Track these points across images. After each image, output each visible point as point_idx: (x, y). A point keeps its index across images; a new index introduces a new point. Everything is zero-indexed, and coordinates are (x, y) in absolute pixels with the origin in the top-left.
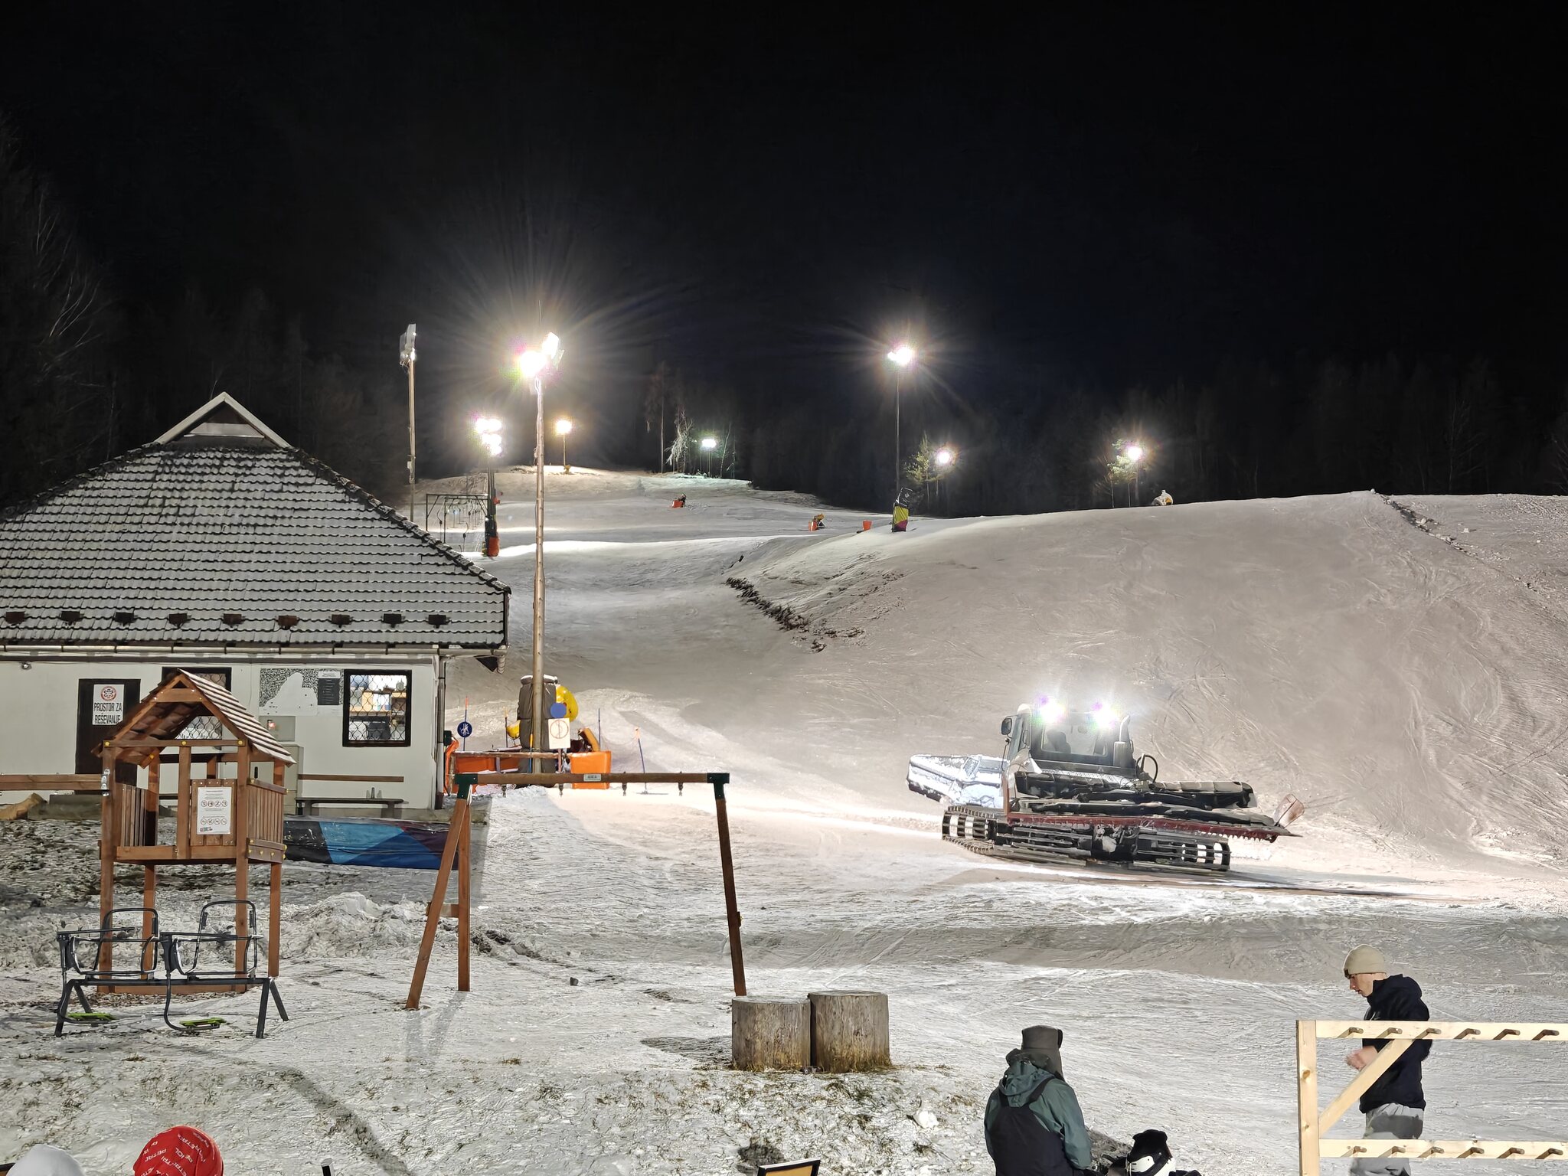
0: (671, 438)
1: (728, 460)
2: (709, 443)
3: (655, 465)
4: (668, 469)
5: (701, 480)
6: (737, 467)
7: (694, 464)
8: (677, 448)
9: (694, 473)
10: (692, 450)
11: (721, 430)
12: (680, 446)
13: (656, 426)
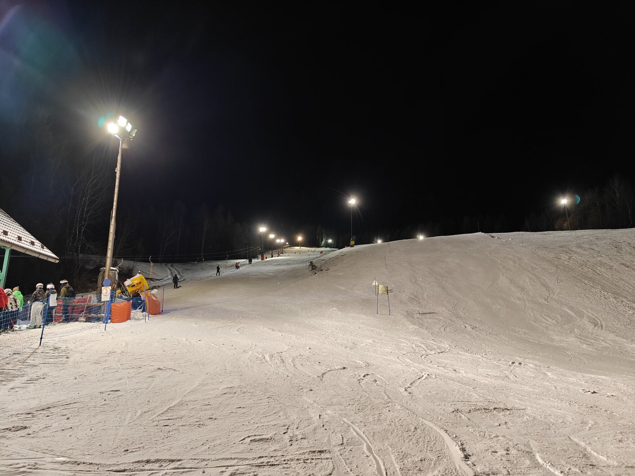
0: (322, 240)
1: (334, 244)
2: (330, 241)
3: (319, 246)
4: (322, 247)
5: (328, 249)
6: (336, 246)
7: (327, 245)
8: (323, 242)
9: (327, 247)
10: (326, 242)
11: (332, 238)
12: (324, 242)
13: (319, 238)
